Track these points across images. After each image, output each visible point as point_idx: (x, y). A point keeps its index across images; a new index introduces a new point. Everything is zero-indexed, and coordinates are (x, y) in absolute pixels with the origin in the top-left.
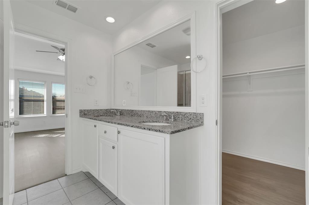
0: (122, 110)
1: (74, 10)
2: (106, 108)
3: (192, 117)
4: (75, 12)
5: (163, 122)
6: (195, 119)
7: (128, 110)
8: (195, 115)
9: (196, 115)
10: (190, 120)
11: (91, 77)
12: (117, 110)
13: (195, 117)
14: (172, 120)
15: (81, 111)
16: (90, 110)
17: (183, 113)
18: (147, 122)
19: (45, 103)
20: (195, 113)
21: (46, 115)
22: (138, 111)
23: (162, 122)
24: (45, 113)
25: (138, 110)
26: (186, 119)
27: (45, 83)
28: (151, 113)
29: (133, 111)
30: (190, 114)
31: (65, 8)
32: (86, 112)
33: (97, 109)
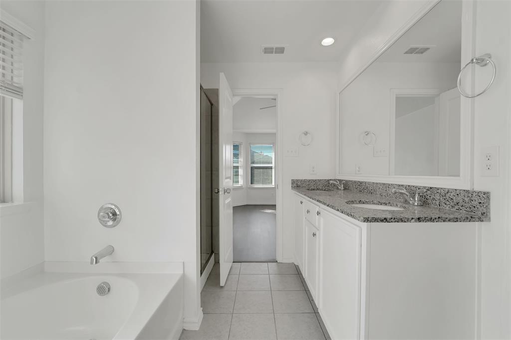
0: (347, 181)
1: (281, 50)
2: (327, 178)
3: (460, 199)
4: (283, 52)
5: (397, 205)
6: (467, 205)
7: (355, 182)
8: (468, 197)
9: (470, 195)
10: (457, 207)
11: (306, 134)
12: (340, 181)
13: (467, 199)
14: (416, 204)
15: (293, 182)
16: (305, 181)
17: (442, 191)
18: (367, 203)
19: (273, 170)
20: (468, 191)
21: (274, 186)
22: (369, 183)
23: (395, 205)
24: (273, 184)
25: (368, 181)
26: (448, 203)
27: (273, 145)
28: (388, 189)
29: (361, 183)
30: (458, 192)
31: (272, 52)
32: (299, 184)
33: (314, 178)
